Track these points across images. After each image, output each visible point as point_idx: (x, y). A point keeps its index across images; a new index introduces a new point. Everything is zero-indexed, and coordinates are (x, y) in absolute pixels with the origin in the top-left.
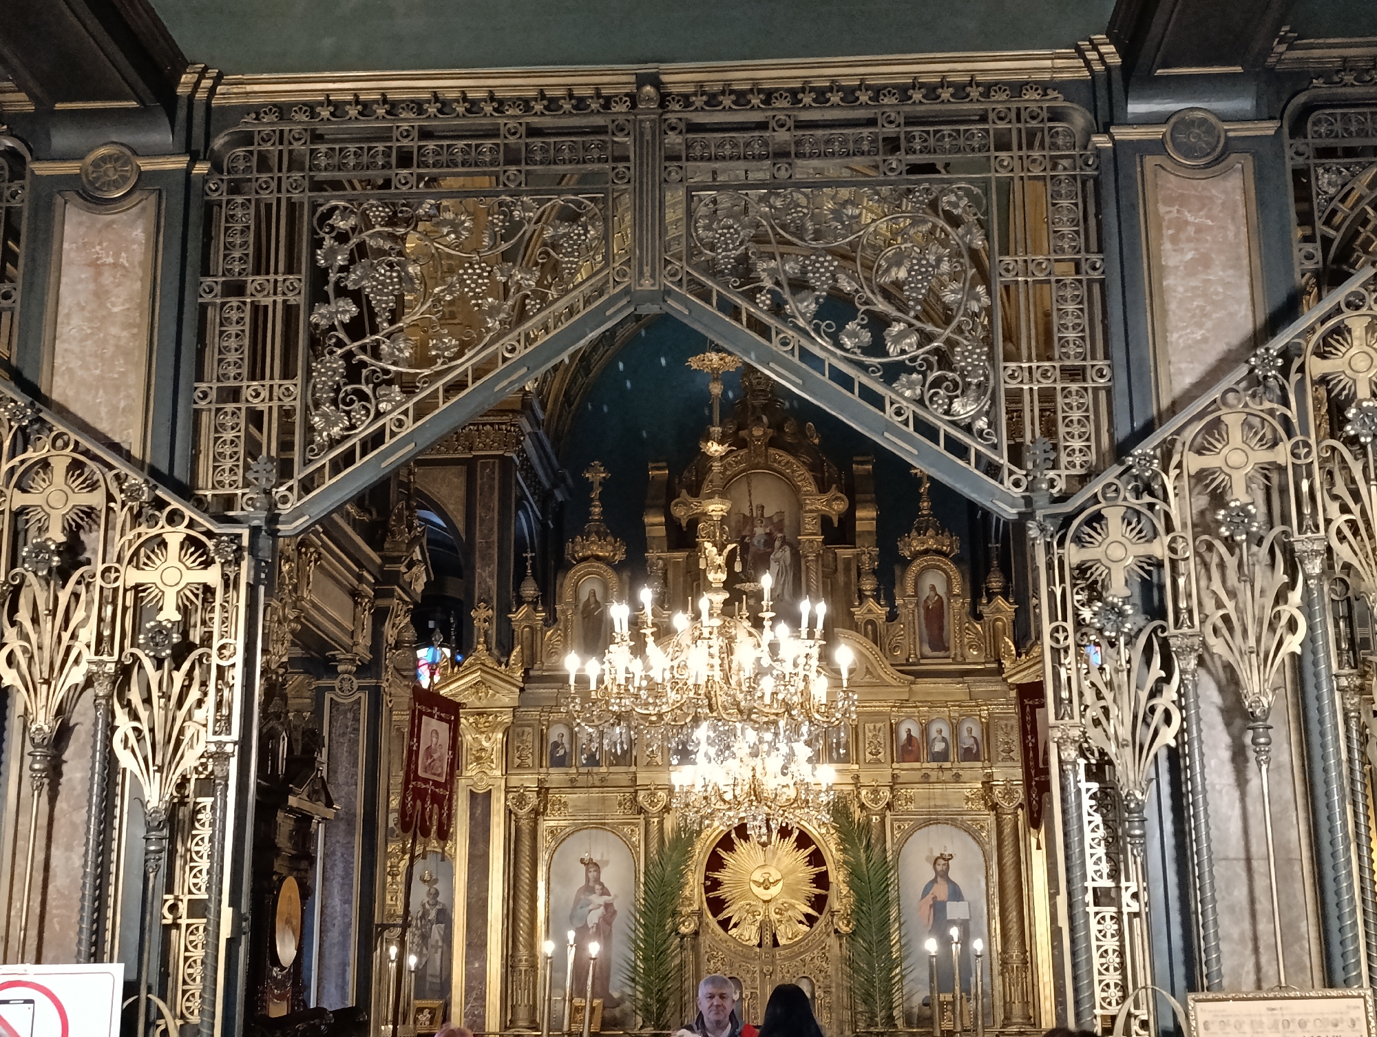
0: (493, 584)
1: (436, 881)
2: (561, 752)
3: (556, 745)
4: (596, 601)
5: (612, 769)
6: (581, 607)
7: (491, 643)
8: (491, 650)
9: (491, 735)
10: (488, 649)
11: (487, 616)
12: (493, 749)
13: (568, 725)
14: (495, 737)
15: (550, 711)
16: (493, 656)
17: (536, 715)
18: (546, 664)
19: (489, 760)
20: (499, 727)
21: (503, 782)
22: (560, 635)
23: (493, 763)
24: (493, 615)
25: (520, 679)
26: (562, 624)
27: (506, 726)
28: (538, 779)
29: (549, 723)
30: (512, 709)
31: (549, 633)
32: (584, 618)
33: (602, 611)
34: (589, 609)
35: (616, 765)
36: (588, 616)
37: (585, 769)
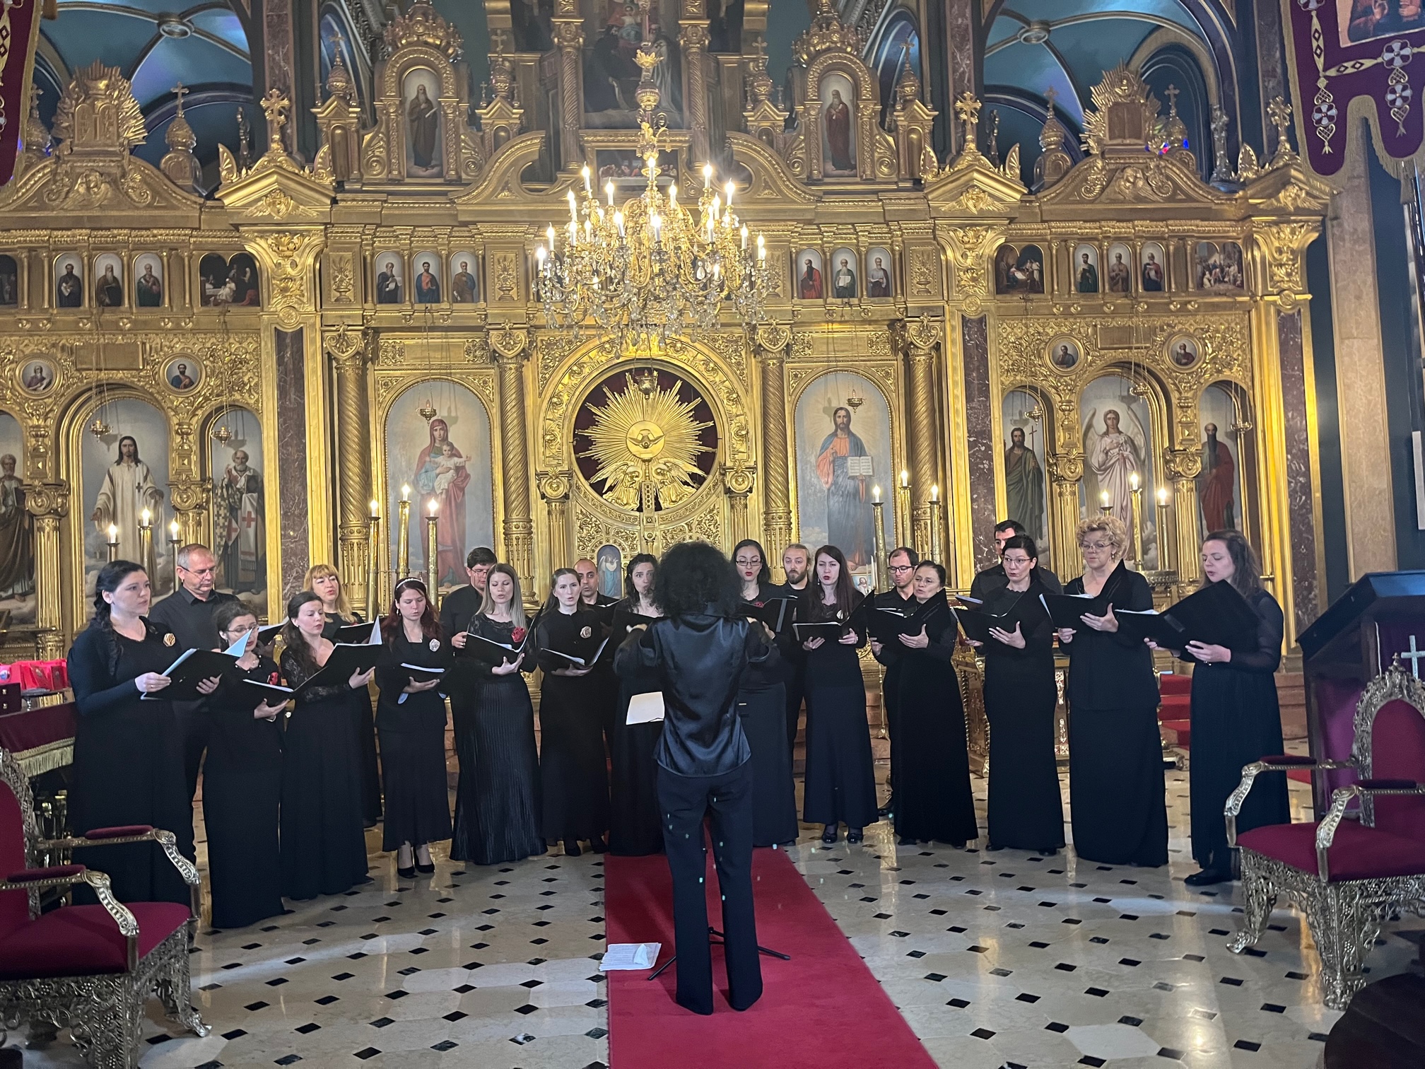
0: (290, 69)
1: (243, 443)
2: (392, 286)
3: (385, 278)
4: (427, 101)
5: (456, 306)
6: (408, 105)
7: (291, 145)
8: (291, 153)
9: (297, 260)
10: (285, 150)
11: (283, 107)
12: (302, 278)
13: (398, 253)
14: (304, 263)
15: (374, 233)
16: (294, 159)
17: (356, 237)
18: (365, 177)
19: (298, 292)
20: (307, 250)
21: (318, 319)
22: (382, 139)
23: (303, 296)
24: (291, 107)
25: (331, 188)
26: (384, 126)
27: (317, 249)
28: (363, 316)
29: (373, 249)
30: (323, 227)
31: (367, 137)
32: (412, 121)
33: (435, 112)
34: (417, 109)
35: (461, 302)
36: (418, 118)
37: (422, 306)
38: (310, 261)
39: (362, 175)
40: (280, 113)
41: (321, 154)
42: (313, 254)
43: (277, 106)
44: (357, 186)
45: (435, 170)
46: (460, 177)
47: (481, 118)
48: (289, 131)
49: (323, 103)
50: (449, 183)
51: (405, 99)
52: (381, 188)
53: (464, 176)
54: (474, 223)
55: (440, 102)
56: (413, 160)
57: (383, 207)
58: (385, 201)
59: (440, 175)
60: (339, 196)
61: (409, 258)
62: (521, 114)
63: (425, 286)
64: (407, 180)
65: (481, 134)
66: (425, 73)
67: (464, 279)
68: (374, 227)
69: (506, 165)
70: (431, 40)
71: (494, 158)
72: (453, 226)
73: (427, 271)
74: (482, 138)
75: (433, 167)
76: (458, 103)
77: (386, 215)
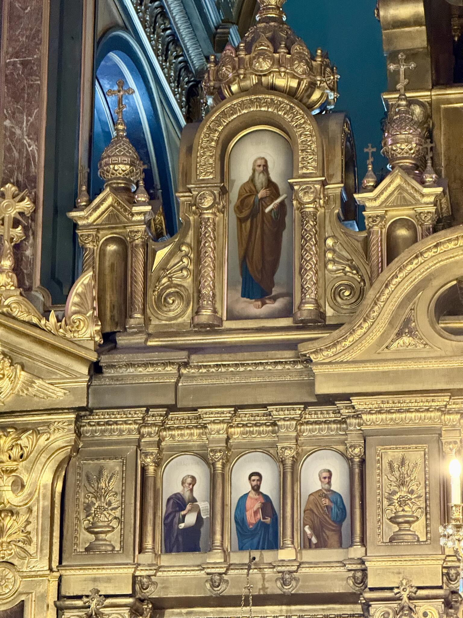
0: (37, 149)
2: (191, 519)
3: (178, 503)
4: (270, 184)
5: (309, 555)
6: (234, 195)
7: (30, 276)
8: (30, 289)
9: (25, 477)
10: (20, 284)
11: (21, 214)
12: (30, 510)
13: (204, 458)
14: (35, 483)
15: (163, 423)
16: (31, 299)
17: (130, 432)
18: (155, 322)
19: (21, 536)
20: (43, 459)
21: (54, 585)
22: (186, 255)
23: (30, 542)
24: (35, 211)
25: (91, 345)
26: (191, 233)
27: (61, 456)
28: (134, 577)
29: (160, 451)
30: (73, 416)
31: (161, 254)
32: (241, 221)
33: (282, 204)
34: (252, 199)
35: (317, 546)
36: (253, 215)
37: (243, 557)
38: (47, 477)
39: (147, 321)
40: (16, 223)
41: (78, 287)
42: (52, 465)
43: (12, 212)
44: (139, 339)
45: (279, 304)
46: (322, 315)
47: (363, 208)
48: (28, 252)
49: (90, 201)
50: (302, 326)
51: (232, 183)
52: (180, 340)
53: (329, 312)
54: (346, 397)
55: (291, 186)
56: (240, 288)
57: (180, 376)
58: (186, 365)
59: (287, 312)
60: (105, 360)
61: (223, 465)
62: (437, 196)
63: (251, 518)
64: (227, 325)
65: (364, 234)
66: (267, 138)
67: (326, 502)
68: (163, 411)
69: (407, 287)
70: (280, 82)
71: (385, 275)
72: (307, 405)
73: (256, 489)
74: (366, 243)
75: (274, 299)
76: (324, 184)
77: (185, 388)
